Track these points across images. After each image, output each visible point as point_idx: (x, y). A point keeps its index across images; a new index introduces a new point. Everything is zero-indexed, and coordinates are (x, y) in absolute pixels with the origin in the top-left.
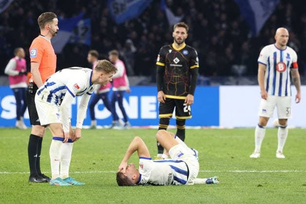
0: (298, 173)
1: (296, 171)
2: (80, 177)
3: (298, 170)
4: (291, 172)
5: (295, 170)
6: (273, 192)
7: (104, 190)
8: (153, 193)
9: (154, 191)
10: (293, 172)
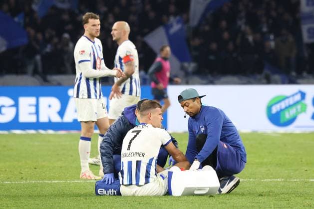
0: (254, 181)
1: (251, 180)
2: (10, 188)
3: (253, 179)
4: (246, 181)
5: (250, 178)
6: (226, 203)
7: (37, 202)
8: (92, 205)
9: (93, 203)
10: (249, 181)
